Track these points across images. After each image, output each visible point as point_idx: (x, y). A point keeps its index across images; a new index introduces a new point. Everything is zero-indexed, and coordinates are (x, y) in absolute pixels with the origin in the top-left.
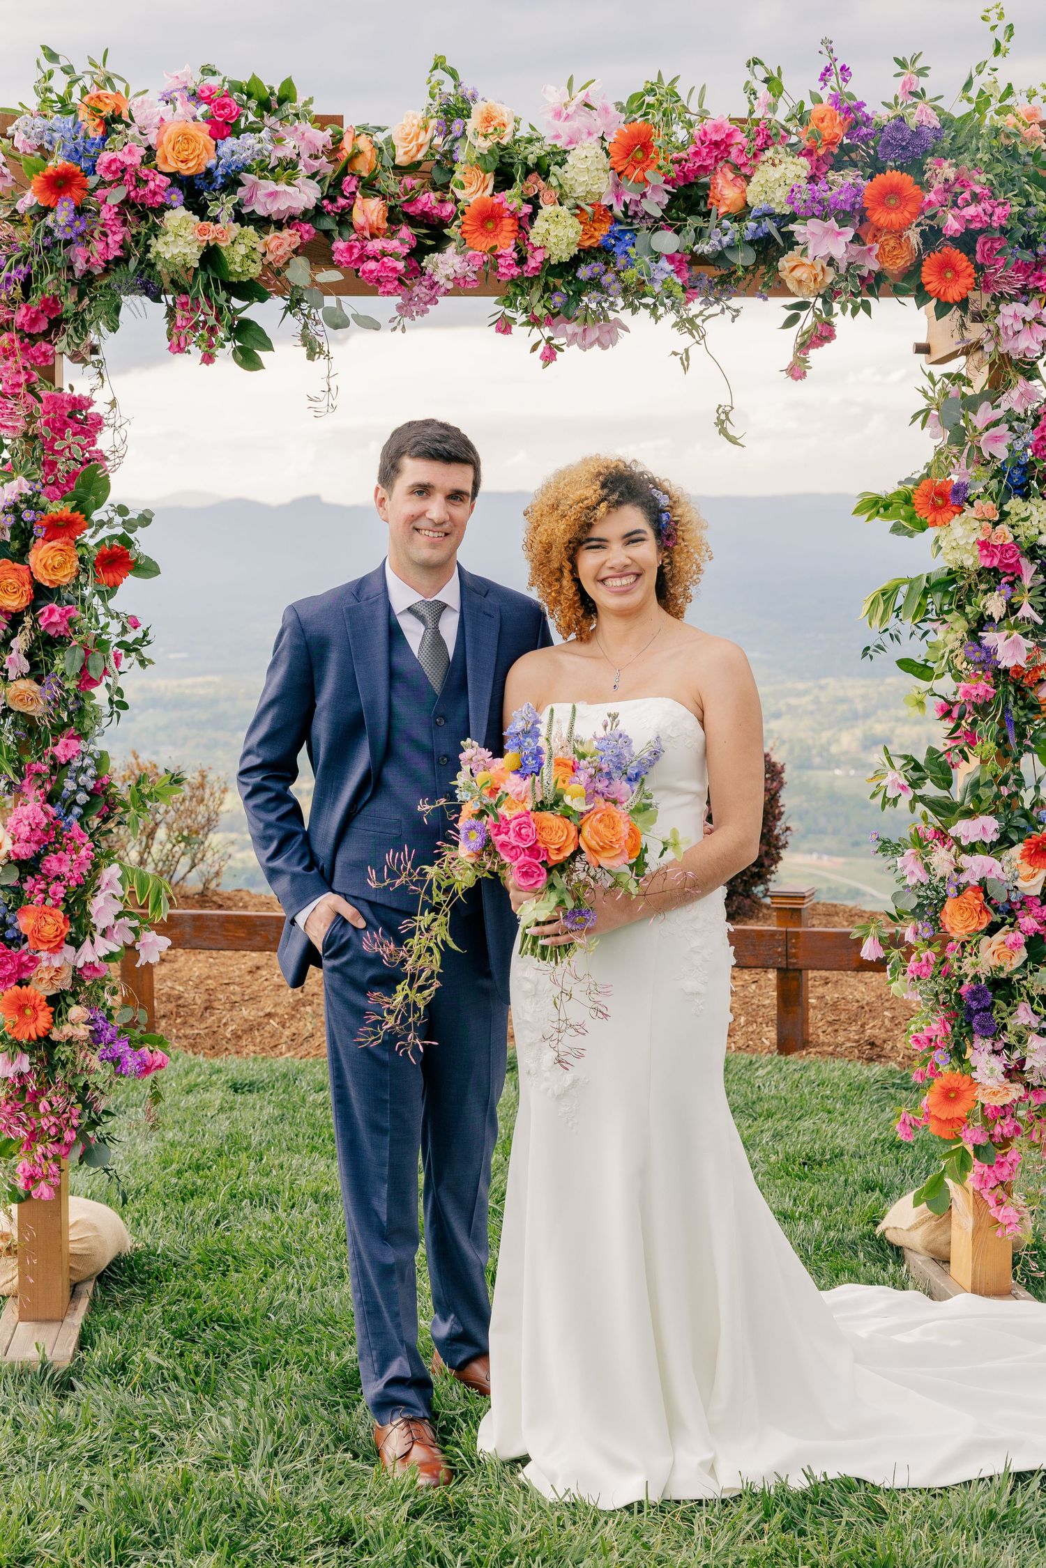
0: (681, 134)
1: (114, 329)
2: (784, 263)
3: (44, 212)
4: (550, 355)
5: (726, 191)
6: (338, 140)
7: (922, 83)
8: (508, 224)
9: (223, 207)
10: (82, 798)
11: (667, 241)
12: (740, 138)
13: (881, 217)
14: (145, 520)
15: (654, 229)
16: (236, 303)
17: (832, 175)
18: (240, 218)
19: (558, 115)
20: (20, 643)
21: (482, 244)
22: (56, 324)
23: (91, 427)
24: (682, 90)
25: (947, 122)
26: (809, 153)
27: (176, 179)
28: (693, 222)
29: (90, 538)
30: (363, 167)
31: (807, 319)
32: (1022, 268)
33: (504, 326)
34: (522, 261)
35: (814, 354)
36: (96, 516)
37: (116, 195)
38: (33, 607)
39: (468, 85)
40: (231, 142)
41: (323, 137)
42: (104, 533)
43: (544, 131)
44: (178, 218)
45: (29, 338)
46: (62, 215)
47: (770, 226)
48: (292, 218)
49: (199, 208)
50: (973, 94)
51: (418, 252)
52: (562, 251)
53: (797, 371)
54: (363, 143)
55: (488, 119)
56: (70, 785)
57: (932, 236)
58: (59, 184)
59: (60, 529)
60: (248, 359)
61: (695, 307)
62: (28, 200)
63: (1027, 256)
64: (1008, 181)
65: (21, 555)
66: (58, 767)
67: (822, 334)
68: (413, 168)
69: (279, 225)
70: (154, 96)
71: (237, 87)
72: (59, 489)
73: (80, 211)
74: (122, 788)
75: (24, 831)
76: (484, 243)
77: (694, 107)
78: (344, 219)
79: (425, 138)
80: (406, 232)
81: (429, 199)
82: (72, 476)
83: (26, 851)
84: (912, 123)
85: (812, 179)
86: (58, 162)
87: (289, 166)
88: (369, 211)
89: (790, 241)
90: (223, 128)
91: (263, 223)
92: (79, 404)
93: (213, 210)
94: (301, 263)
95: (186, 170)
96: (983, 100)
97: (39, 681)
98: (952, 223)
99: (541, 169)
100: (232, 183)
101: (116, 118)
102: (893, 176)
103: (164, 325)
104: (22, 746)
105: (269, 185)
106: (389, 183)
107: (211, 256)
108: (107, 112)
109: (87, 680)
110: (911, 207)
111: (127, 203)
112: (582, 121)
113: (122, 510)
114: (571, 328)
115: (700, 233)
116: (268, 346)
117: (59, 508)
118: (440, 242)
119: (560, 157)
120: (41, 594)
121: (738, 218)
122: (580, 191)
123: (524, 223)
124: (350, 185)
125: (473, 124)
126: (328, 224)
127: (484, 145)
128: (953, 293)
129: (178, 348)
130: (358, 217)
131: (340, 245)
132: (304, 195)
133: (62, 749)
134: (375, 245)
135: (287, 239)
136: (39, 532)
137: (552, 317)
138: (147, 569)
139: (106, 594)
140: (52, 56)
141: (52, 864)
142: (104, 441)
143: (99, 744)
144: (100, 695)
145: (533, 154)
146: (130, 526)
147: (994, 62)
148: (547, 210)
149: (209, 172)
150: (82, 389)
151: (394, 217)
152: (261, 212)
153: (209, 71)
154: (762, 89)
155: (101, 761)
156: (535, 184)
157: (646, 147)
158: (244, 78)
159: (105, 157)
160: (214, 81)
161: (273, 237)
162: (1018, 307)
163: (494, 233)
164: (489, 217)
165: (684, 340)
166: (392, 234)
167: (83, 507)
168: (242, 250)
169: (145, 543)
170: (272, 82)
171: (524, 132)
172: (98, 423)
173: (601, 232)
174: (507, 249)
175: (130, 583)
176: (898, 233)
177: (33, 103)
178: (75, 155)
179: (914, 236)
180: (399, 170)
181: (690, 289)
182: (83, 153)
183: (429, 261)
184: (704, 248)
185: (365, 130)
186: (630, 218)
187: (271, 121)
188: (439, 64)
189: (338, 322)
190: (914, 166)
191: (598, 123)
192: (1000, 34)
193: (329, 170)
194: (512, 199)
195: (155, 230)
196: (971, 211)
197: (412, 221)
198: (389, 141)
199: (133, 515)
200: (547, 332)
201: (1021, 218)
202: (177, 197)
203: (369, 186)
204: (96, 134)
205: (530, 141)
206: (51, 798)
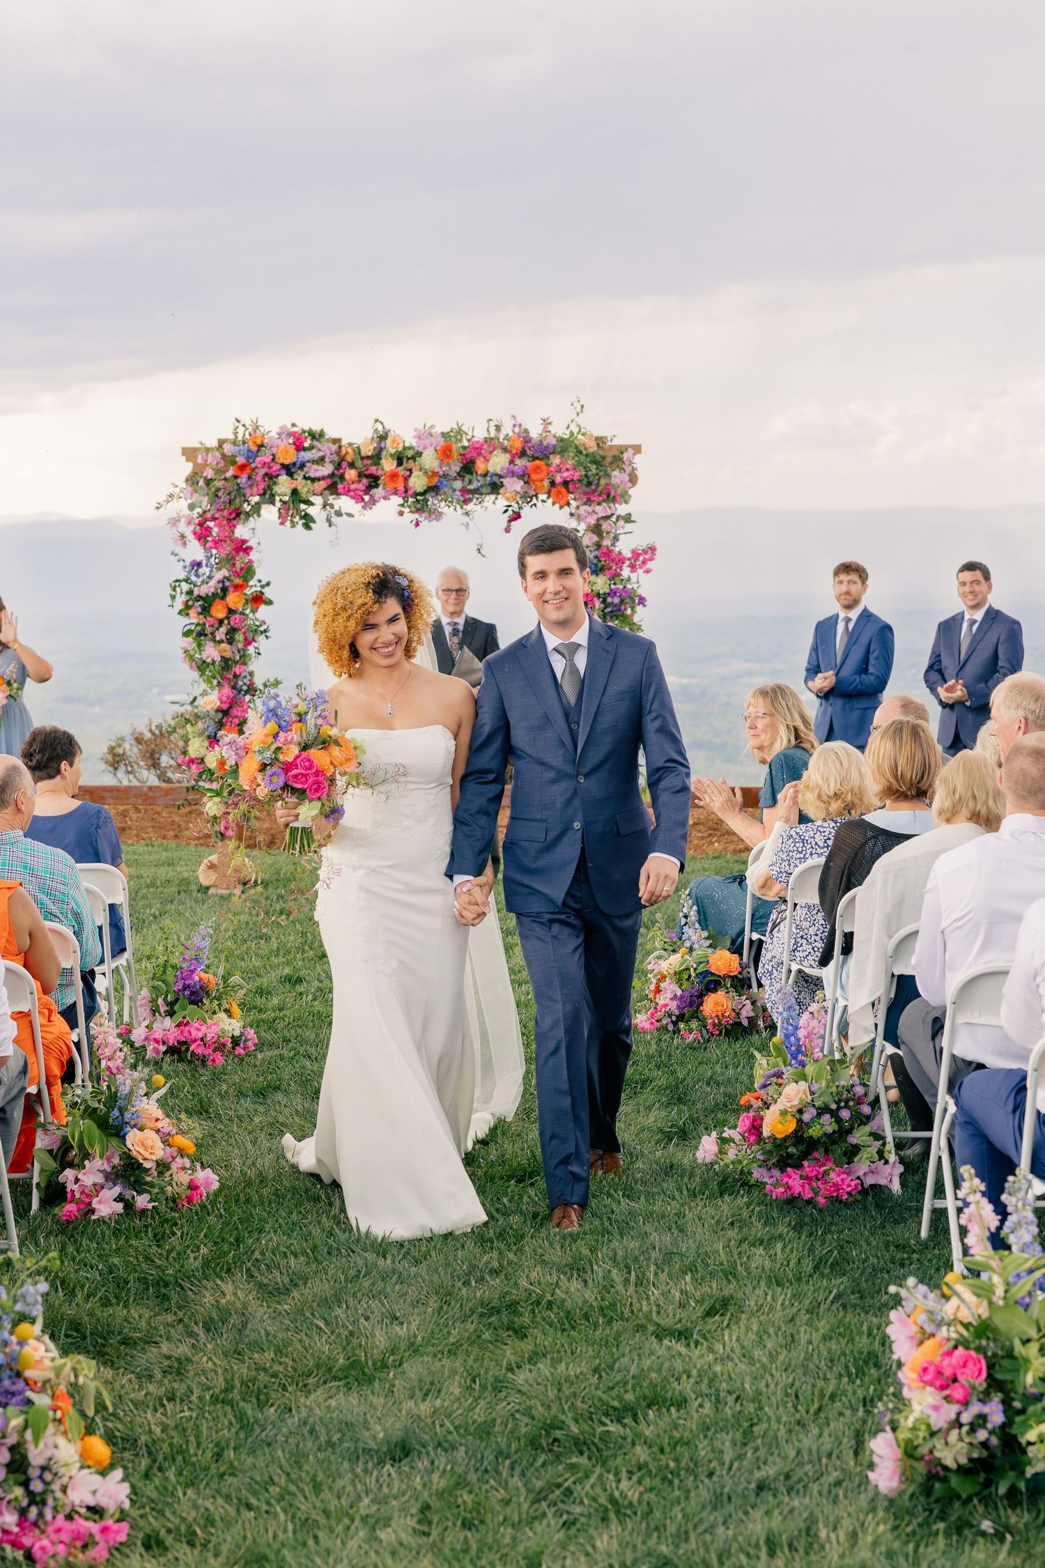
0: (466, 443)
1: (259, 516)
2: (501, 491)
3: (236, 477)
4: (417, 524)
5: (480, 466)
6: (340, 447)
7: (550, 428)
8: (401, 479)
9: (299, 476)
10: (245, 688)
11: (458, 484)
12: (485, 446)
13: (534, 477)
14: (268, 584)
15: (455, 479)
16: (303, 506)
17: (518, 462)
18: (305, 478)
19: (419, 438)
20: (223, 630)
21: (391, 486)
22: (238, 515)
23: (248, 550)
24: (464, 428)
25: (561, 440)
26: (510, 452)
27: (282, 465)
28: (468, 477)
29: (249, 591)
30: (349, 459)
31: (510, 512)
32: (586, 494)
33: (401, 514)
34: (406, 491)
35: (513, 523)
36: (251, 583)
37: (262, 472)
38: (228, 618)
39: (387, 427)
40: (302, 453)
41: (334, 447)
42: (254, 589)
43: (414, 444)
44: (283, 478)
45: (229, 520)
46: (243, 480)
47: (495, 479)
48: (323, 478)
49: (290, 474)
50: (568, 432)
51: (369, 489)
52: (420, 489)
53: (507, 530)
54: (350, 450)
55: (394, 441)
56: (240, 683)
57: (553, 483)
58: (242, 468)
59: (237, 587)
60: (307, 527)
61: (470, 507)
62: (230, 473)
63: (587, 490)
64: (580, 464)
65: (223, 598)
66: (236, 676)
67: (517, 516)
68: (368, 457)
69: (319, 479)
70: (274, 434)
71: (304, 432)
72: (237, 574)
73: (249, 478)
74: (259, 683)
75: (224, 699)
76: (393, 485)
77: (470, 433)
78: (342, 477)
79: (371, 447)
80: (365, 481)
81: (373, 470)
82: (242, 569)
83: (225, 707)
84: (545, 443)
85: (512, 462)
86: (240, 460)
87: (322, 459)
88: (351, 474)
89: (502, 485)
90: (299, 447)
91: (313, 480)
92: (244, 542)
93: (295, 476)
94: (327, 492)
95: (286, 462)
96: (572, 434)
97: (230, 643)
98: (558, 479)
99: (413, 458)
100: (302, 466)
101: (262, 445)
102: (538, 462)
103: (277, 515)
104: (223, 669)
105: (315, 467)
106: (359, 464)
107: (295, 492)
108: (259, 442)
109: (248, 642)
110: (545, 473)
111: (266, 474)
112: (427, 442)
113: (260, 581)
114: (425, 515)
115: (470, 482)
116: (314, 521)
117: (238, 581)
118: (377, 486)
119: (419, 454)
120: (231, 611)
121: (485, 475)
122: (427, 467)
123: (406, 479)
124: (344, 464)
125: (389, 442)
126: (336, 479)
127: (393, 451)
128: (563, 502)
129: (282, 523)
130: (347, 476)
131: (340, 486)
132: (327, 469)
133: (237, 669)
134: (353, 487)
135: (323, 484)
136: (231, 589)
137: (418, 511)
138: (270, 603)
139: (254, 612)
140: (238, 421)
141: (234, 712)
142: (253, 556)
143: (251, 668)
144: (251, 650)
145: (410, 453)
146: (263, 587)
147: (577, 419)
148: (415, 473)
149: (294, 464)
150: (245, 537)
151: (360, 475)
152: (312, 476)
153: (293, 425)
154: (493, 430)
155: (251, 674)
156: (411, 464)
157: (450, 450)
158: (307, 428)
159: (258, 459)
160: (295, 429)
161: (316, 484)
162: (586, 507)
163: (395, 482)
164: (394, 476)
165: (466, 519)
166: (359, 482)
167: (246, 580)
168: (306, 489)
169: (268, 593)
170: (316, 428)
171: (407, 444)
172: (250, 548)
173: (436, 480)
174: (401, 488)
175: (263, 607)
176: (542, 480)
177: (232, 437)
178: (248, 458)
179: (546, 483)
180: (362, 458)
181: (466, 501)
182: (251, 456)
183: (374, 491)
184: (471, 487)
185: (350, 444)
186: (445, 476)
187: (316, 443)
188: (377, 421)
189: (339, 514)
190: (548, 458)
191: (433, 441)
192: (579, 409)
193: (337, 459)
194: (401, 471)
195: (275, 483)
196: (565, 474)
197: (368, 476)
198: (358, 448)
199: (264, 583)
200: (416, 516)
201: (586, 476)
202: (283, 472)
203: (352, 465)
204: (254, 449)
205: (409, 448)
206: (234, 688)
